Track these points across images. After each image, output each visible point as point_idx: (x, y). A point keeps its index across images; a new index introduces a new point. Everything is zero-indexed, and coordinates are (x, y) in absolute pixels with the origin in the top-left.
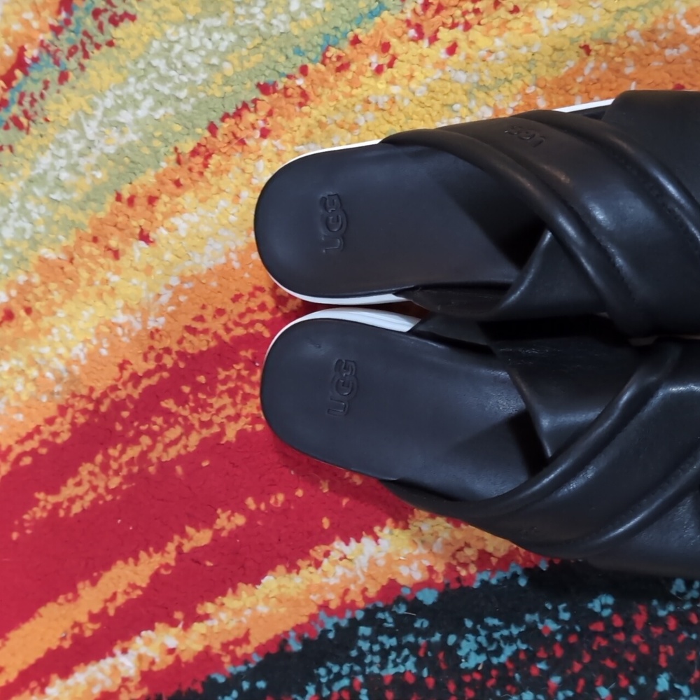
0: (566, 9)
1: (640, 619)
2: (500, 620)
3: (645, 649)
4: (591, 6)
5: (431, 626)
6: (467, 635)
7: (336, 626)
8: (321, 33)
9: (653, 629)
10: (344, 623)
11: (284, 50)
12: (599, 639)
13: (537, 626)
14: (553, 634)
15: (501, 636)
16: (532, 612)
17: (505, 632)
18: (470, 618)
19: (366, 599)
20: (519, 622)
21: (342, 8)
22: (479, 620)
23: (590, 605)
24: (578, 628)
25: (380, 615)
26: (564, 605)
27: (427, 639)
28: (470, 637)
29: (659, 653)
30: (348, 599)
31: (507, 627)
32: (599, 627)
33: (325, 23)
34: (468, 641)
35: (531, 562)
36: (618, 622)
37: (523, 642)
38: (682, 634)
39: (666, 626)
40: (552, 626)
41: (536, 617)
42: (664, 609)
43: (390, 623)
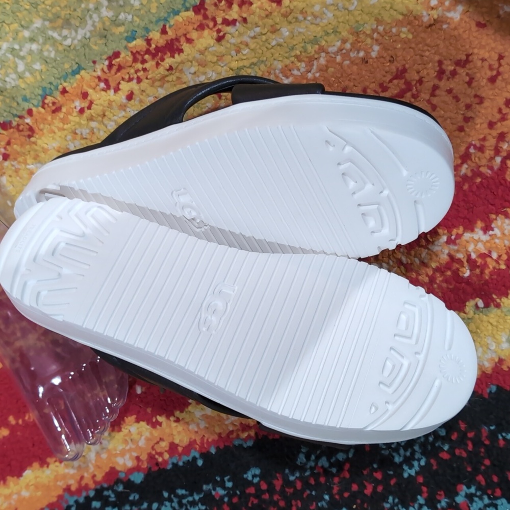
0: (204, 67)
1: (278, 484)
2: (186, 491)
3: (282, 504)
4: (220, 65)
5: (141, 498)
6: (165, 502)
7: (76, 502)
8: (40, 86)
9: (287, 490)
10: (81, 500)
11: (15, 98)
12: (252, 499)
13: (211, 493)
14: (222, 497)
15: (188, 501)
16: (207, 484)
17: (190, 499)
18: (166, 491)
19: (95, 482)
20: (200, 491)
21: (54, 69)
22: (172, 491)
23: (245, 476)
24: (238, 492)
25: (106, 493)
26: (228, 477)
27: (139, 507)
28: (167, 503)
29: (292, 505)
30: (83, 483)
31: (192, 495)
32: (252, 490)
33: (43, 80)
34: (166, 506)
35: (205, 448)
36: (264, 486)
37: (202, 505)
38: (306, 491)
39: (295, 488)
40: (221, 492)
41: (210, 487)
42: (293, 475)
43: (113, 498)
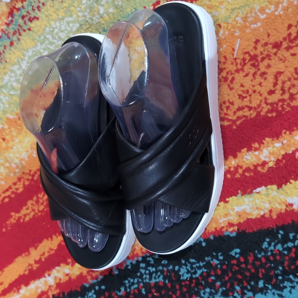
0: (211, 9)
1: (251, 259)
2: (195, 260)
3: (253, 271)
4: (220, 8)
5: (168, 263)
6: (182, 266)
7: (131, 263)
8: (113, 22)
9: (256, 262)
10: (134, 262)
11: (98, 30)
12: (235, 267)
13: (210, 262)
14: (216, 265)
15: (196, 266)
16: (208, 256)
17: (198, 265)
18: (183, 259)
19: (142, 253)
20: (203, 261)
21: (121, 12)
22: (187, 260)
23: (231, 253)
24: (226, 263)
25: (148, 259)
26: (220, 253)
27: (167, 268)
28: (184, 267)
29: (259, 272)
30: (135, 253)
31: (198, 263)
32: (234, 262)
33: (114, 18)
34: (183, 268)
35: (207, 236)
36: (242, 260)
37: (205, 269)
38: (268, 264)
39: (261, 261)
40: (216, 262)
41: (210, 258)
42: (260, 254)
43: (152, 262)
